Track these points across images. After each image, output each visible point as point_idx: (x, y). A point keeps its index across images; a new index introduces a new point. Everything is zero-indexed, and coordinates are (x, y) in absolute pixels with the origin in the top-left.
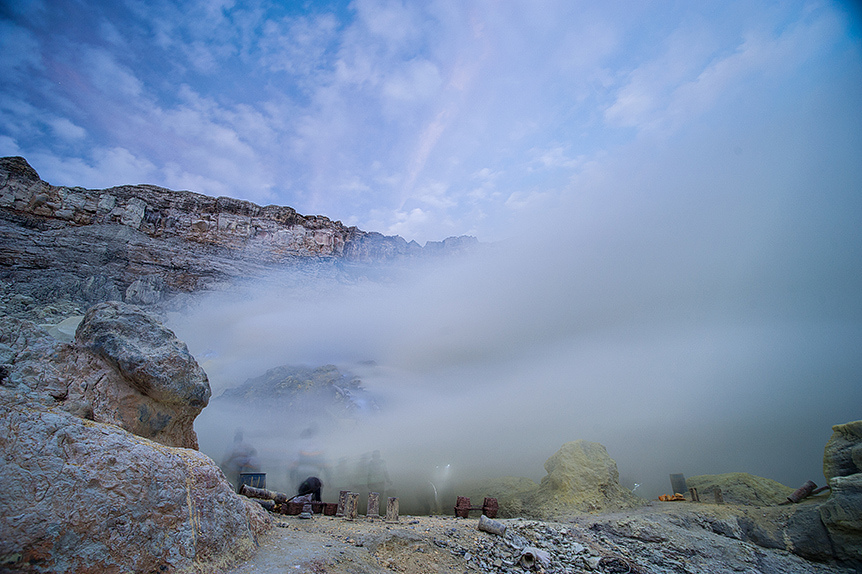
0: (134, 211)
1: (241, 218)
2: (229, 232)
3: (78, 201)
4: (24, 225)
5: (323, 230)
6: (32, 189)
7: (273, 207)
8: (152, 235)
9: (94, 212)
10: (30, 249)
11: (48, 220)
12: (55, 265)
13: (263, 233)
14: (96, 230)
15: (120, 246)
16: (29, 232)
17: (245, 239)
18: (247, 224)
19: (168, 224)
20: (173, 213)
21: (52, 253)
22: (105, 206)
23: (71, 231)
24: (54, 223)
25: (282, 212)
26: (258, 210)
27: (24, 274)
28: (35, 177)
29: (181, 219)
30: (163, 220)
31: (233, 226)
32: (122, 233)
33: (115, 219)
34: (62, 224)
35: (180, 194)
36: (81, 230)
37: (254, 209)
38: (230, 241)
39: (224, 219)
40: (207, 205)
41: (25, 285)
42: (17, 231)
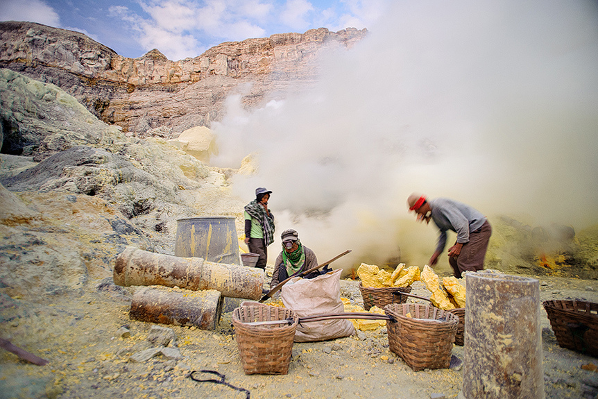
0: (221, 63)
1: (289, 47)
2: (284, 60)
3: (189, 67)
4: (168, 91)
5: (353, 39)
6: (166, 67)
7: (310, 31)
8: (235, 77)
9: (200, 72)
10: (176, 105)
11: (179, 84)
12: (189, 111)
13: (307, 54)
14: (203, 83)
15: (219, 90)
16: (172, 94)
17: (296, 63)
18: (294, 50)
19: (243, 67)
20: (244, 58)
21: (186, 104)
22: (204, 66)
23: (190, 87)
24: (181, 85)
25: (318, 34)
26: (300, 37)
27: (176, 120)
28: (165, 59)
29: (250, 60)
30: (240, 65)
31: (285, 55)
32: (218, 80)
33: (212, 72)
34: (186, 84)
35: (245, 42)
36: (196, 85)
37: (297, 37)
38: (286, 67)
39: (278, 51)
40: (264, 45)
41: (178, 127)
42: (166, 95)
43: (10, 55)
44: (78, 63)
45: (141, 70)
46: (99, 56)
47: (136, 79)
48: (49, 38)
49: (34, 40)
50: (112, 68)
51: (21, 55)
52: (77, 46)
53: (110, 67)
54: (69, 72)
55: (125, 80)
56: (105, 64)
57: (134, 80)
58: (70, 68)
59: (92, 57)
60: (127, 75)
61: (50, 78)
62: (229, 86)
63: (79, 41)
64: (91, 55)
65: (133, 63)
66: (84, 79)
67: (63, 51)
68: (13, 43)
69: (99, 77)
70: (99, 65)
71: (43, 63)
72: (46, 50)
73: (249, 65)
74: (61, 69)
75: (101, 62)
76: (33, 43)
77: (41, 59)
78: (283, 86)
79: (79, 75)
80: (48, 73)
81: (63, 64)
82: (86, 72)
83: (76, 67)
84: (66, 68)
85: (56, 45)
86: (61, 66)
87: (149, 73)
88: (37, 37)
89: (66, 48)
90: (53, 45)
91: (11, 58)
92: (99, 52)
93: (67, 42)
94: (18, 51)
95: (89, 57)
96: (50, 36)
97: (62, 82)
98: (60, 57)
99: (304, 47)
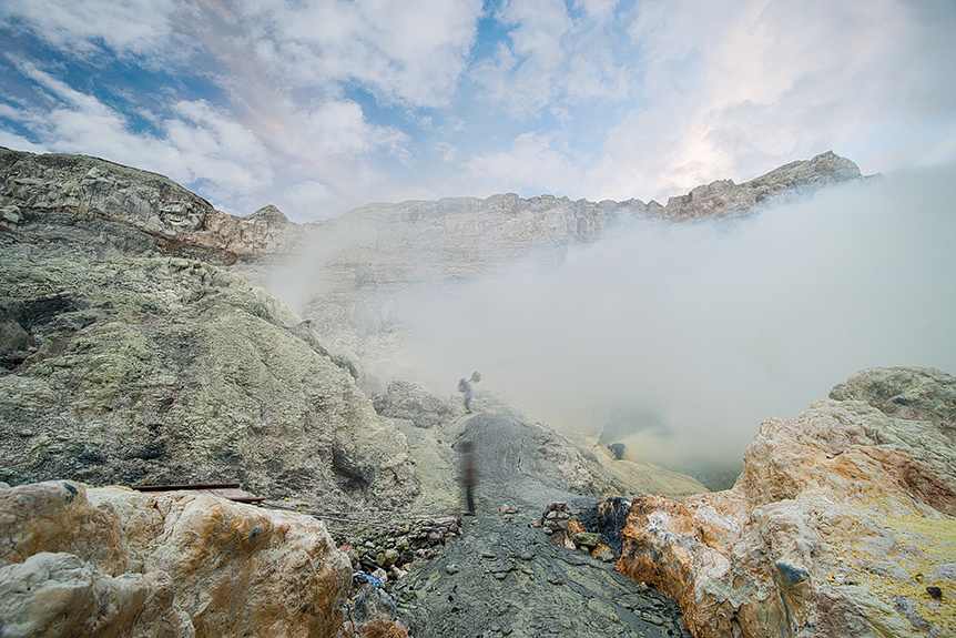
43: (51, 200)
44: (156, 218)
45: (249, 234)
46: (189, 210)
47: (240, 246)
48: (120, 182)
49: (95, 184)
50: (205, 228)
51: (71, 201)
52: (157, 194)
53: (202, 226)
54: (141, 229)
55: (223, 246)
56: (196, 222)
57: (237, 247)
58: (143, 224)
59: (178, 210)
60: (227, 240)
61: (113, 238)
62: (380, 265)
63: (162, 187)
64: (178, 209)
65: (238, 222)
66: (162, 241)
67: (137, 201)
68: (60, 185)
69: (185, 240)
70: (187, 222)
71: (103, 215)
72: (112, 198)
73: (407, 236)
74: (131, 225)
75: (190, 218)
76: (95, 188)
77: (103, 210)
78: (458, 270)
79: (155, 234)
80: (110, 231)
81: (135, 219)
82: (167, 232)
83: (154, 223)
84: (138, 224)
85: (129, 191)
86: (131, 221)
87: (259, 238)
88: (102, 179)
89: (142, 196)
90: (124, 191)
91: (54, 204)
92: (189, 205)
93: (146, 188)
94: (68, 196)
95: (173, 210)
96: (121, 179)
97: (130, 244)
98: (131, 209)
99: (487, 218)
